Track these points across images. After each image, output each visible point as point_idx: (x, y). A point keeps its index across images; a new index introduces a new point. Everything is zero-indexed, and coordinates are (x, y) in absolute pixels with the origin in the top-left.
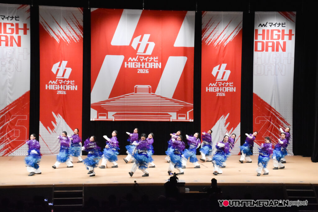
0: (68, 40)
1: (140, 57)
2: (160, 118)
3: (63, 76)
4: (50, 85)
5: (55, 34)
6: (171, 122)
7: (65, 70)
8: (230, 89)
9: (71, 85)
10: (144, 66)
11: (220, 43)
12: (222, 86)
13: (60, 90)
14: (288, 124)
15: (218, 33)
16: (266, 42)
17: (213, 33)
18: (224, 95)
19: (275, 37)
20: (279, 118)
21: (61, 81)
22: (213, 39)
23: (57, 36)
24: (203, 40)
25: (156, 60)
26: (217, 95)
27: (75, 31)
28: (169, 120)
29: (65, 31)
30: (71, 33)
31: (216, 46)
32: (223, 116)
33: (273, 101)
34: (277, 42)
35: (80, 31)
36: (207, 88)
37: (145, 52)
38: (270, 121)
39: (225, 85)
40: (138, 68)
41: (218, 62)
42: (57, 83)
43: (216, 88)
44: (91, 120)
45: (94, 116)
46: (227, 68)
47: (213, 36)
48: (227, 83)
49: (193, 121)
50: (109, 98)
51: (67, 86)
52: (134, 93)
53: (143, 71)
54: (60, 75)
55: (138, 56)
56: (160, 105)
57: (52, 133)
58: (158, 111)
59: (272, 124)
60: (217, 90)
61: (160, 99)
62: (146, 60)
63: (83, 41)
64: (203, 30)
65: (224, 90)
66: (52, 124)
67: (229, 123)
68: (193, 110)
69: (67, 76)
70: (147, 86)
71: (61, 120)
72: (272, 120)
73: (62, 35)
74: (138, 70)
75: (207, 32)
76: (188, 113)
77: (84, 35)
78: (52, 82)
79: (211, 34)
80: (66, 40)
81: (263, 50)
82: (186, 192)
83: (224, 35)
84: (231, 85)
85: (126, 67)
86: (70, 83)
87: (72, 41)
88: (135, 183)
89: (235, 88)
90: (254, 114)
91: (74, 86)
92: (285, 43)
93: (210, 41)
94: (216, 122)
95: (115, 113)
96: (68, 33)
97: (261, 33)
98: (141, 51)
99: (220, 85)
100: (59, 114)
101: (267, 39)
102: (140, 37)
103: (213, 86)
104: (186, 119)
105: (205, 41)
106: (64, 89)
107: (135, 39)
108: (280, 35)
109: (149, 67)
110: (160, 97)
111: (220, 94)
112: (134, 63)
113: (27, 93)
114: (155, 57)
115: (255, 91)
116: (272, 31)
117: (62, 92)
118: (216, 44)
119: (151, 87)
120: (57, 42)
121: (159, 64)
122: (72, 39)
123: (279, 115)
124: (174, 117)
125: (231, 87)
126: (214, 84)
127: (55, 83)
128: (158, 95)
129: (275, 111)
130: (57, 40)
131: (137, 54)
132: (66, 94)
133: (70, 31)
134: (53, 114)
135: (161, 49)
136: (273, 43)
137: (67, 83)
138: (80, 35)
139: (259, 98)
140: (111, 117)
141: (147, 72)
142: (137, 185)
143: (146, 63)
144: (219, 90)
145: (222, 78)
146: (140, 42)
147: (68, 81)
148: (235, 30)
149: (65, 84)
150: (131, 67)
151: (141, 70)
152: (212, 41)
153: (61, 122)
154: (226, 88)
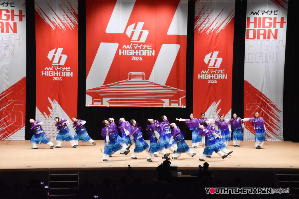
0: (63, 28)
1: (134, 45)
2: (154, 104)
3: (59, 62)
4: (46, 72)
5: (51, 22)
6: (164, 108)
7: (61, 57)
8: (222, 77)
9: (67, 71)
10: (138, 54)
11: (212, 31)
12: (214, 73)
13: (56, 76)
14: (278, 111)
15: (210, 21)
16: (258, 30)
17: (205, 21)
18: (216, 82)
19: (267, 25)
20: (270, 104)
21: (56, 68)
22: (205, 27)
23: (53, 23)
24: (196, 28)
25: (149, 47)
26: (209, 82)
27: (71, 18)
28: (162, 106)
29: (61, 18)
30: (66, 21)
31: (208, 33)
32: (214, 102)
33: (264, 88)
34: (268, 30)
35: (75, 19)
36: (199, 75)
37: (139, 39)
38: (261, 107)
39: (217, 72)
40: (132, 56)
41: (210, 50)
42: (53, 70)
43: (208, 75)
44: (86, 105)
45: (89, 102)
46: (219, 56)
47: (205, 24)
48: (219, 70)
49: (185, 107)
50: (104, 85)
51: (62, 72)
52: (128, 79)
53: (137, 58)
54: (56, 61)
55: (132, 44)
56: (153, 92)
57: (48, 118)
58: (152, 98)
59: (263, 111)
60: (209, 77)
61: (153, 86)
62: (140, 47)
63: (78, 29)
64: (196, 18)
65: (216, 77)
66: (48, 110)
67: (220, 109)
68: (185, 96)
69: (62, 63)
70: (140, 74)
71: (57, 106)
72: (263, 107)
73: (58, 22)
74: (132, 57)
75: (199, 20)
76: (180, 99)
77: (79, 22)
78: (48, 68)
79: (204, 22)
80: (61, 28)
81: (254, 38)
82: (178, 176)
83: (217, 23)
84: (223, 72)
85: (120, 54)
86: (65, 70)
87: (67, 28)
88: (129, 167)
89: (226, 75)
90: (244, 101)
91: (69, 73)
92: (276, 31)
93: (202, 29)
94: (208, 108)
95: (110, 99)
96: (63, 20)
97: (253, 21)
98: (135, 38)
99: (212, 72)
100: (54, 100)
101: (259, 27)
102: (134, 25)
103: (205, 74)
104: (179, 105)
105: (198, 29)
106: (60, 75)
107: (129, 27)
108: (272, 22)
109: (143, 55)
110: (153, 84)
111: (212, 82)
112: (128, 51)
113: (23, 78)
114: (149, 45)
115: (246, 78)
116: (264, 19)
117: (58, 79)
118: (208, 32)
119: (144, 74)
120: (53, 29)
121: (153, 52)
122: (67, 26)
123: (270, 101)
124: (166, 103)
125: (223, 74)
126: (206, 71)
127: (51, 70)
128: (152, 82)
129: (266, 97)
130: (53, 27)
131: (131, 41)
132: (61, 80)
133: (65, 19)
134: (49, 99)
135: (154, 37)
136: (265, 31)
137: (63, 69)
138: (76, 23)
139: (250, 85)
140: (106, 103)
141: (141, 59)
142: (130, 169)
143: (140, 51)
144: (211, 78)
145: (214, 66)
146: (134, 30)
147: (64, 67)
148: (228, 18)
149: (60, 70)
150: (126, 54)
151: (135, 57)
152: (204, 29)
153: (57, 107)
154: (217, 75)
